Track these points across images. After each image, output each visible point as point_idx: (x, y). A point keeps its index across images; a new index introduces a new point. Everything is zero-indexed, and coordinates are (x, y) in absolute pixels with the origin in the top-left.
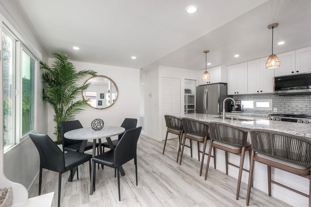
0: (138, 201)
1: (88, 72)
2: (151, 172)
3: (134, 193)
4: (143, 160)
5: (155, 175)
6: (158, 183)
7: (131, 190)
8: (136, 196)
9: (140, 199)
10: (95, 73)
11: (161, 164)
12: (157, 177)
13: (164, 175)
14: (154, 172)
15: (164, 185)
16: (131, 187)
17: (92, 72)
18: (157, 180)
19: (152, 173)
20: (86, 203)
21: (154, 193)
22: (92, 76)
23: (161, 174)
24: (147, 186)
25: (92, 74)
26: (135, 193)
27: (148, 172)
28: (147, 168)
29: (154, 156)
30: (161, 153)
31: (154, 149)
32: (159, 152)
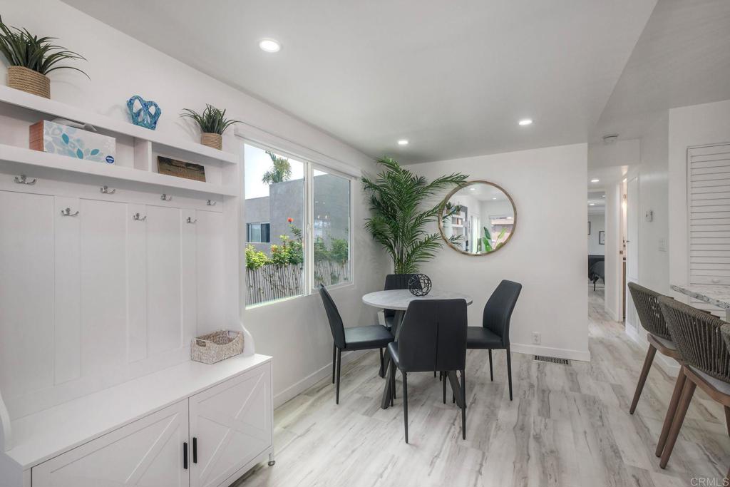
0: (432, 464)
1: (449, 179)
2: (532, 432)
3: (442, 448)
4: (543, 401)
5: (532, 444)
6: (518, 466)
7: (445, 441)
8: (439, 454)
9: (441, 464)
10: (465, 177)
11: (585, 433)
12: (532, 453)
13: (558, 459)
14: (538, 438)
15: (525, 478)
16: (451, 434)
17: (457, 178)
18: (524, 456)
19: (532, 437)
20: (367, 415)
21: (481, 474)
22: (455, 186)
23: (552, 452)
24: (484, 453)
25: (456, 182)
26: (444, 448)
27: (522, 429)
28: (532, 420)
29: (590, 405)
30: (628, 407)
31: (617, 389)
32: (627, 402)
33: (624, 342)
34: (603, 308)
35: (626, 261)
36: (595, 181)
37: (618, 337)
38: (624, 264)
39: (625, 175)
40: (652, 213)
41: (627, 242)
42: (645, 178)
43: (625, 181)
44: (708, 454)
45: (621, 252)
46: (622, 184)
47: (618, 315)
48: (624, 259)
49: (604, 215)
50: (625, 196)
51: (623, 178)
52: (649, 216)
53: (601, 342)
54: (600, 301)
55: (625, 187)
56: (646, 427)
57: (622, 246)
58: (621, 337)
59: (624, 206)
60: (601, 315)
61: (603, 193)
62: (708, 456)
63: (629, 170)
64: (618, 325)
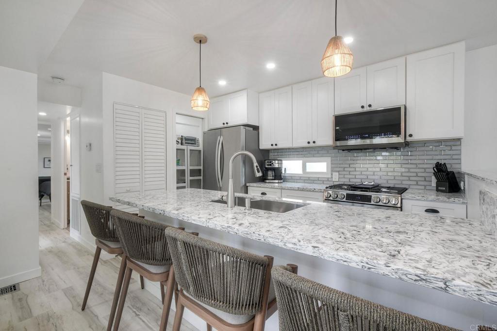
29: (44, 326)
30: (80, 305)
31: (69, 292)
32: (79, 301)
33: (70, 244)
34: (49, 220)
35: (70, 180)
36: (42, 114)
37: (64, 242)
38: (68, 183)
39: (69, 114)
40: (90, 145)
41: (71, 166)
42: (85, 120)
43: (68, 119)
44: (135, 310)
45: (65, 174)
46: (65, 121)
47: (63, 223)
48: (68, 179)
49: (50, 145)
50: (68, 132)
51: (68, 116)
52: (89, 147)
53: (50, 251)
54: (46, 213)
55: (68, 124)
56: (96, 316)
57: (66, 169)
58: (66, 241)
59: (68, 139)
60: (48, 226)
61: (49, 126)
62: (135, 312)
63: (72, 111)
64: (63, 231)
